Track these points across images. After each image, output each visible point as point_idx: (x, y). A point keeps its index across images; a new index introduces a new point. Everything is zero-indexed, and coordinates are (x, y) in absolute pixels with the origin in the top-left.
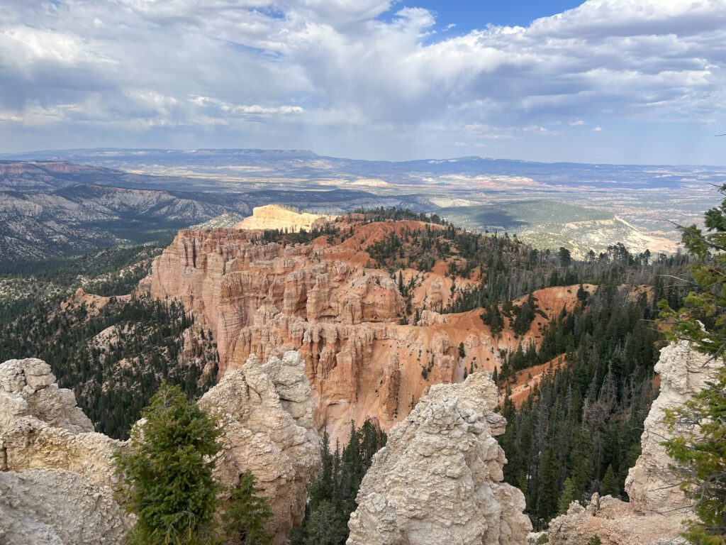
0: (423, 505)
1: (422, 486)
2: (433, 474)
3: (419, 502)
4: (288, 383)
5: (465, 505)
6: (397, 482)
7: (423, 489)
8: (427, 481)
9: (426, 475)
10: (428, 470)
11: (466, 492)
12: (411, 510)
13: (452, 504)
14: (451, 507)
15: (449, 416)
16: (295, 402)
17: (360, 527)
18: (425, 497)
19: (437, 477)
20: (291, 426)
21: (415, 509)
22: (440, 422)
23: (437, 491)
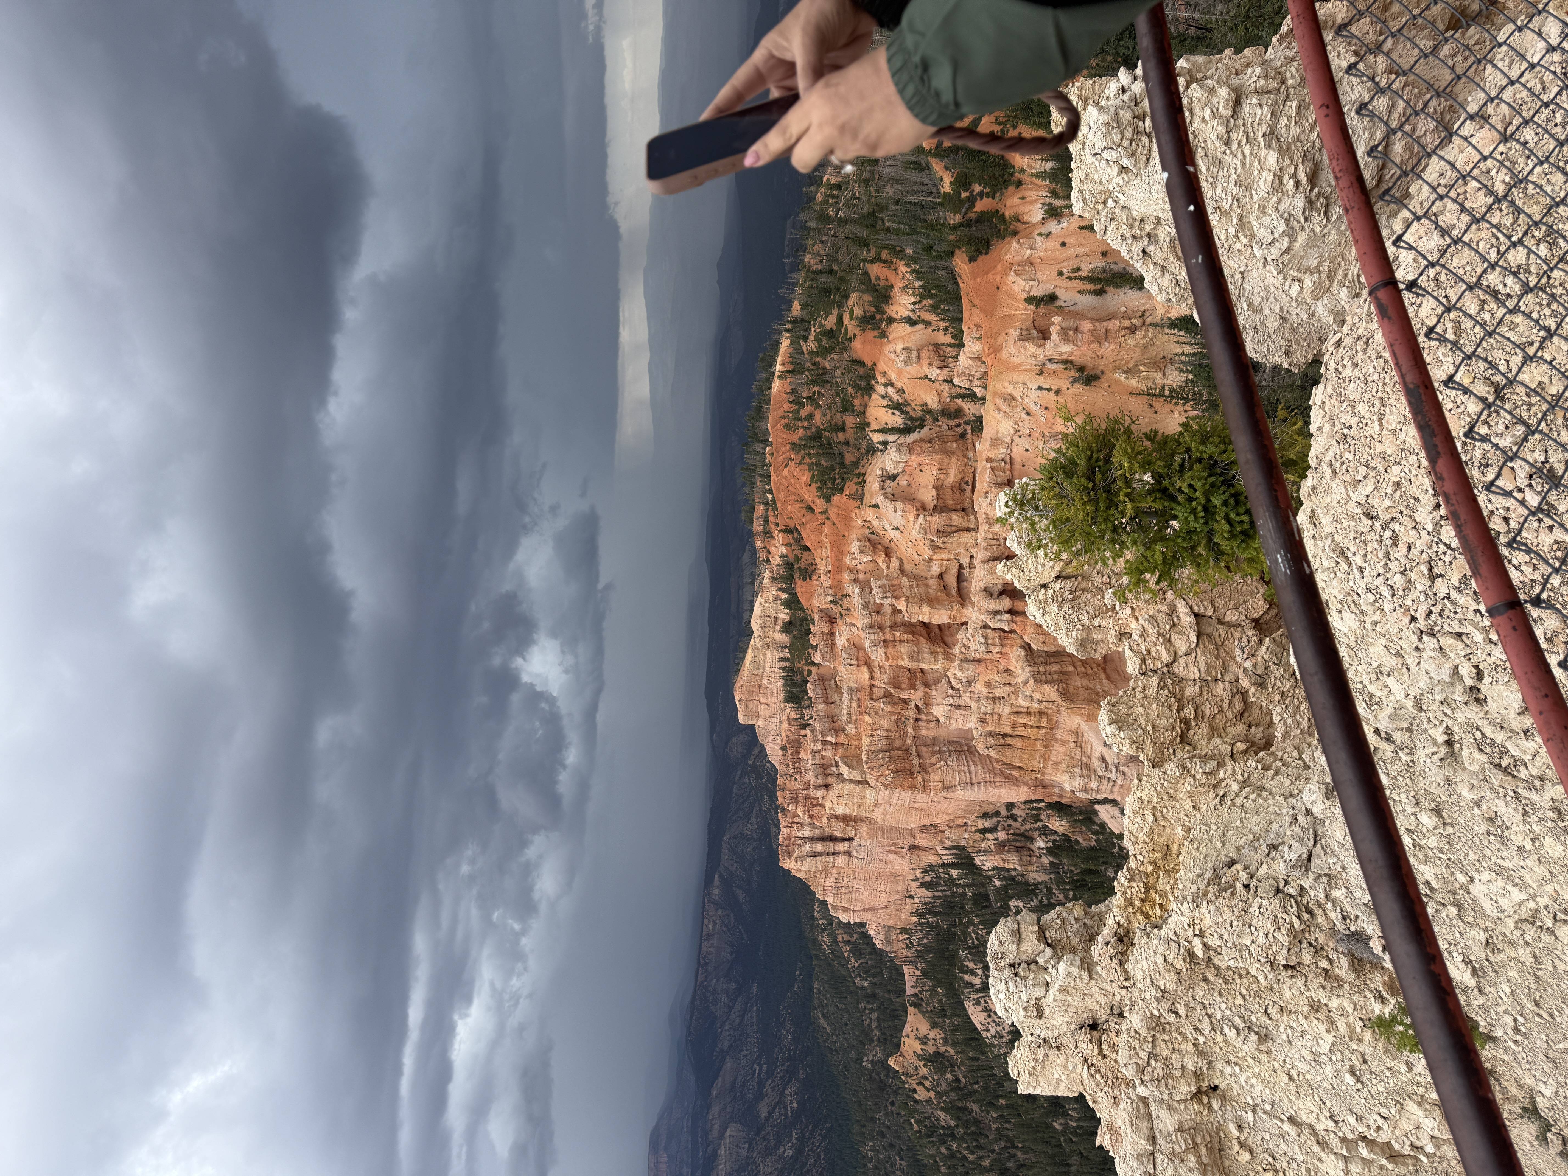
0: (1288, 162)
1: (1251, 165)
2: (1227, 143)
3: (1281, 170)
5: (1293, 77)
6: (1241, 218)
7: (1256, 163)
8: (1239, 155)
9: (1228, 159)
10: (1219, 155)
11: (1266, 77)
12: (1297, 184)
13: (1288, 103)
14: (1294, 104)
15: (1116, 114)
18: (1272, 158)
19: (1234, 135)
21: (1294, 176)
22: (1128, 134)
23: (1260, 134)
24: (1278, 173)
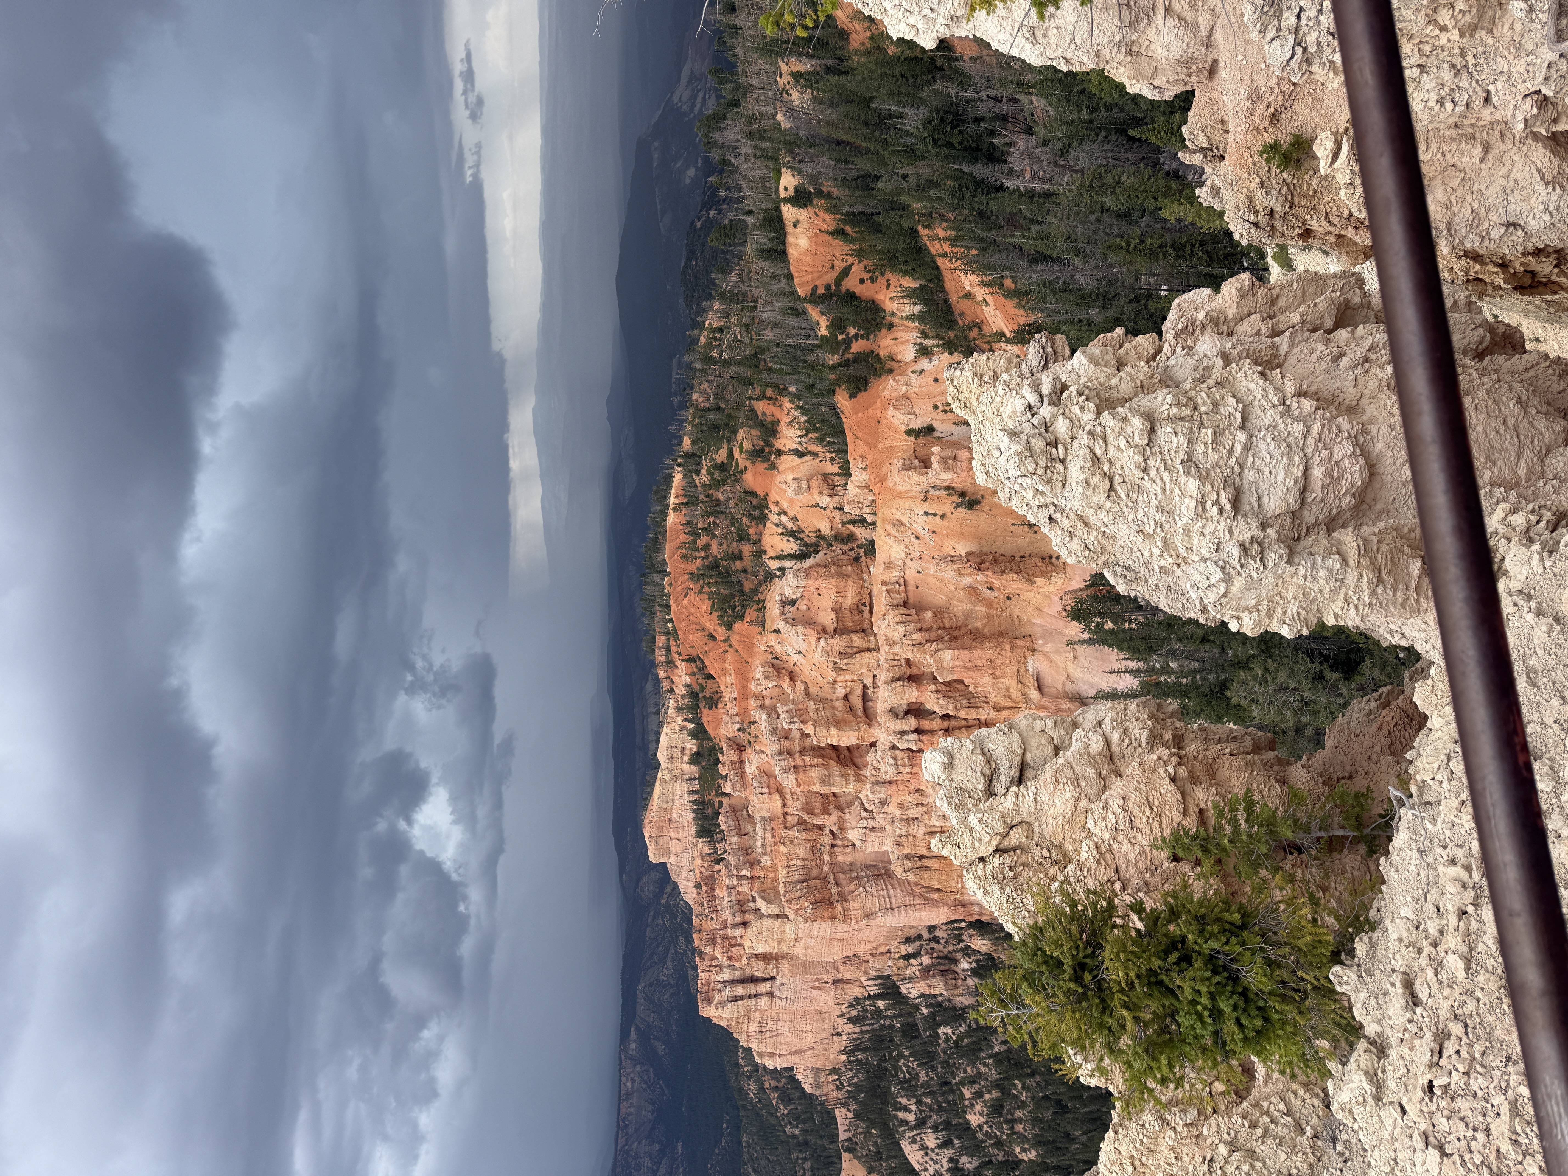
0: (1209, 488)
1: (1172, 491)
2: (1145, 471)
3: (1203, 496)
4: (988, 772)
5: (1205, 403)
6: (1165, 541)
7: (1177, 490)
8: (1158, 481)
9: (1147, 484)
10: (1138, 481)
11: (1178, 405)
12: (1221, 511)
13: (1204, 430)
14: (1210, 431)
15: (1028, 443)
16: (1024, 755)
17: (1258, 611)
18: (1192, 485)
19: (1151, 462)
20: (1070, 760)
21: (1217, 502)
22: (1042, 462)
23: (1178, 461)
24: (1200, 499)
